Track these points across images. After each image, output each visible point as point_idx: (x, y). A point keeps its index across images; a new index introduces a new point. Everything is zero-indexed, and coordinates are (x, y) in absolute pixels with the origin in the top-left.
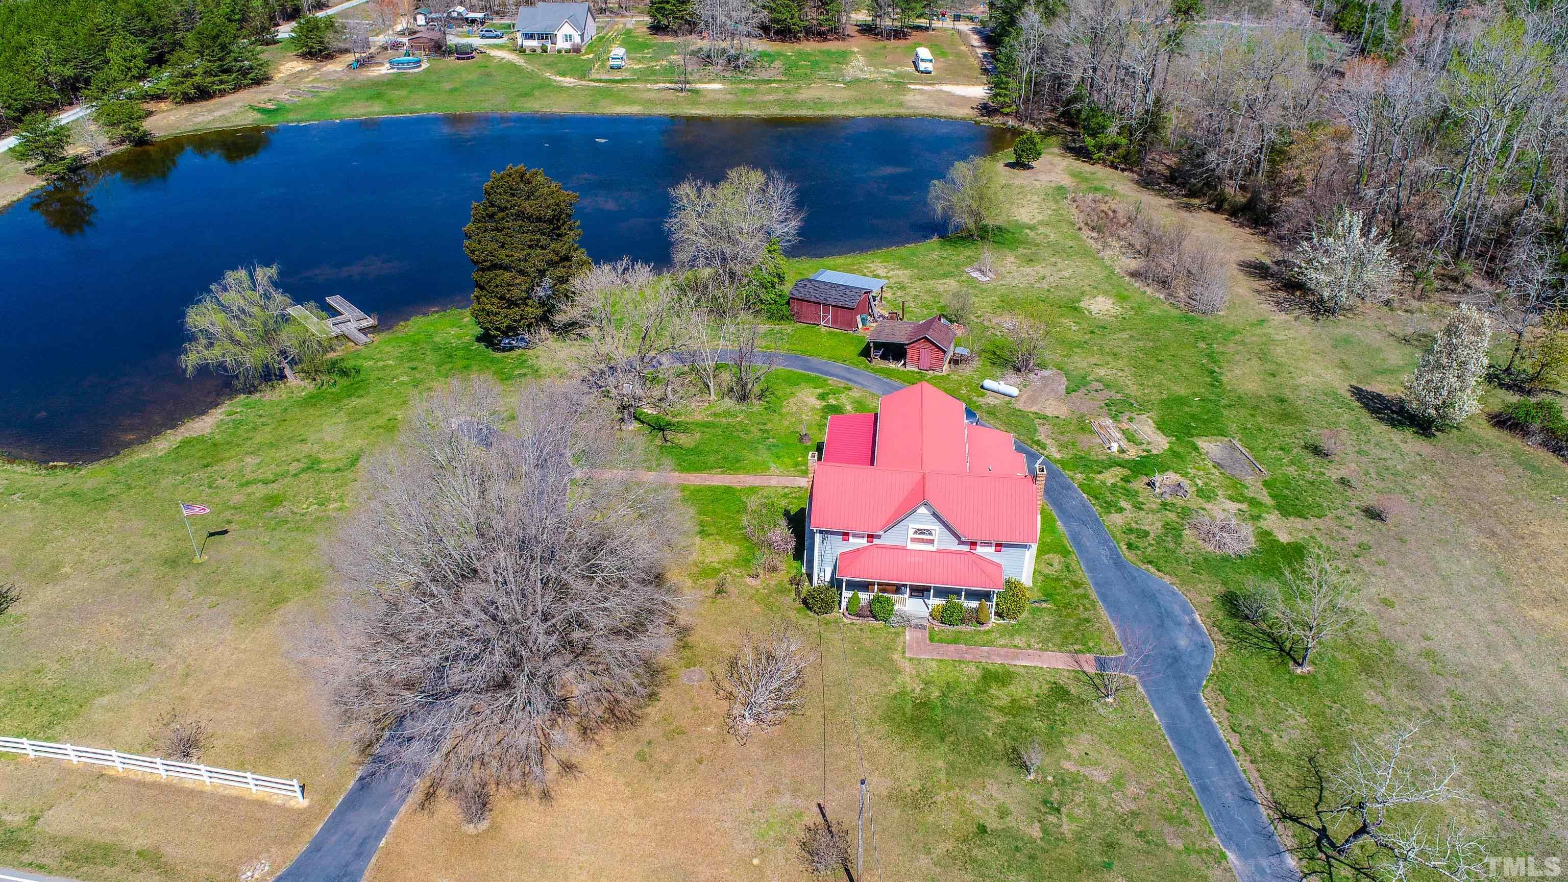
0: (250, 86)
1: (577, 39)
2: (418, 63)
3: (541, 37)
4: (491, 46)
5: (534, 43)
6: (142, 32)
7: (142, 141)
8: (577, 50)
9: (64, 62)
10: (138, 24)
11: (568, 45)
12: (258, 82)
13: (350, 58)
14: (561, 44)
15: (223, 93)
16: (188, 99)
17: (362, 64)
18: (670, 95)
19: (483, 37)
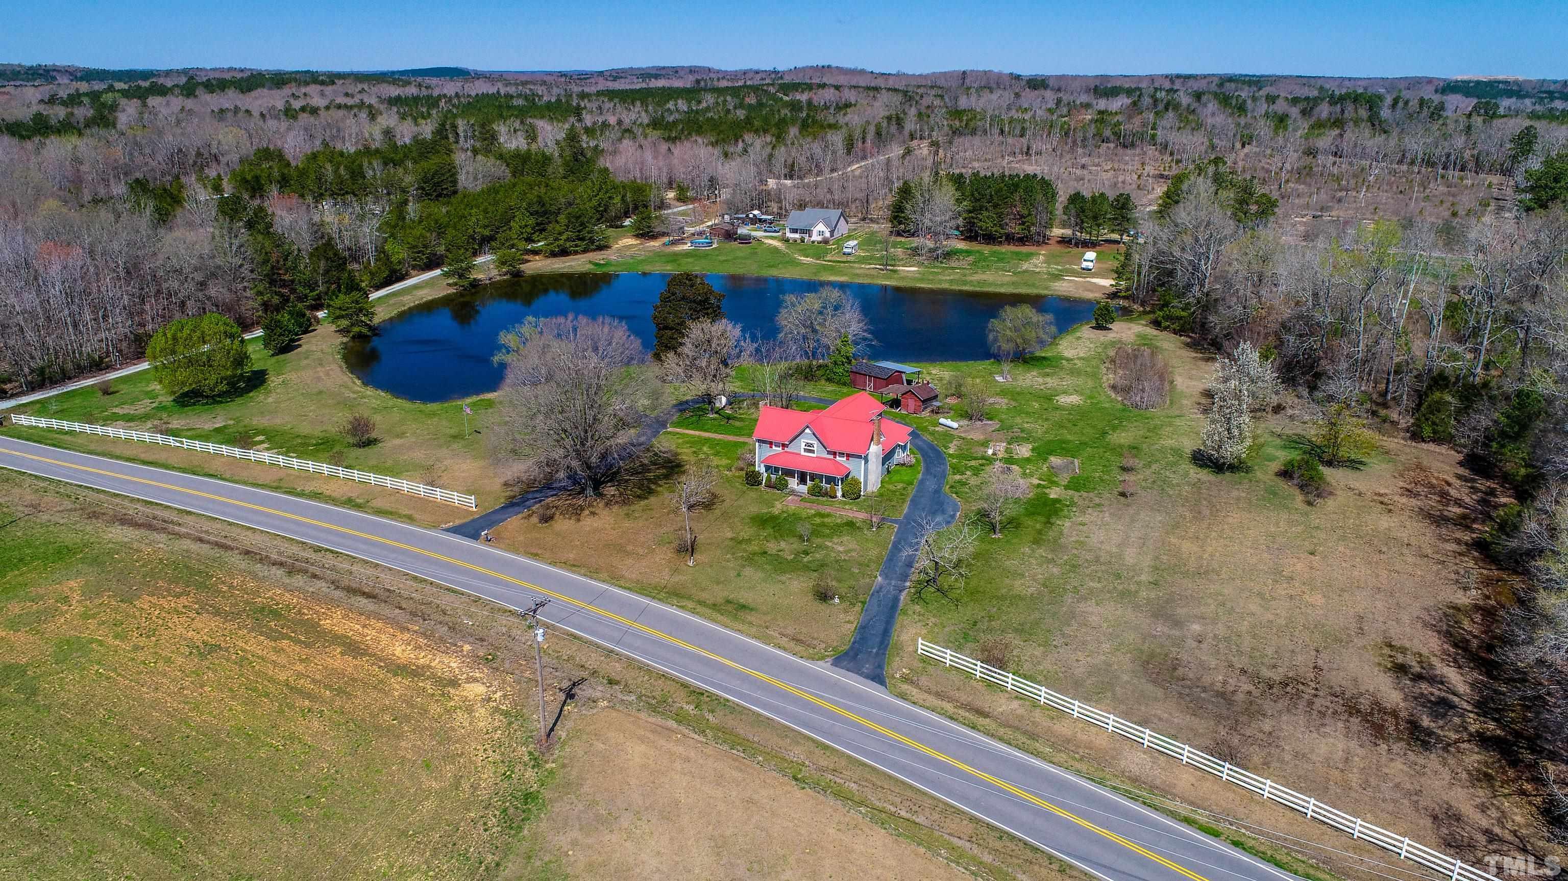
0: (594, 250)
1: (828, 235)
2: (710, 244)
3: (803, 231)
4: (767, 237)
5: (797, 236)
6: (537, 212)
7: (517, 274)
8: (826, 241)
9: (485, 227)
10: (536, 208)
11: (819, 238)
12: (600, 248)
13: (666, 239)
14: (815, 237)
15: (576, 253)
16: (554, 255)
17: (673, 243)
18: (874, 272)
19: (765, 231)
